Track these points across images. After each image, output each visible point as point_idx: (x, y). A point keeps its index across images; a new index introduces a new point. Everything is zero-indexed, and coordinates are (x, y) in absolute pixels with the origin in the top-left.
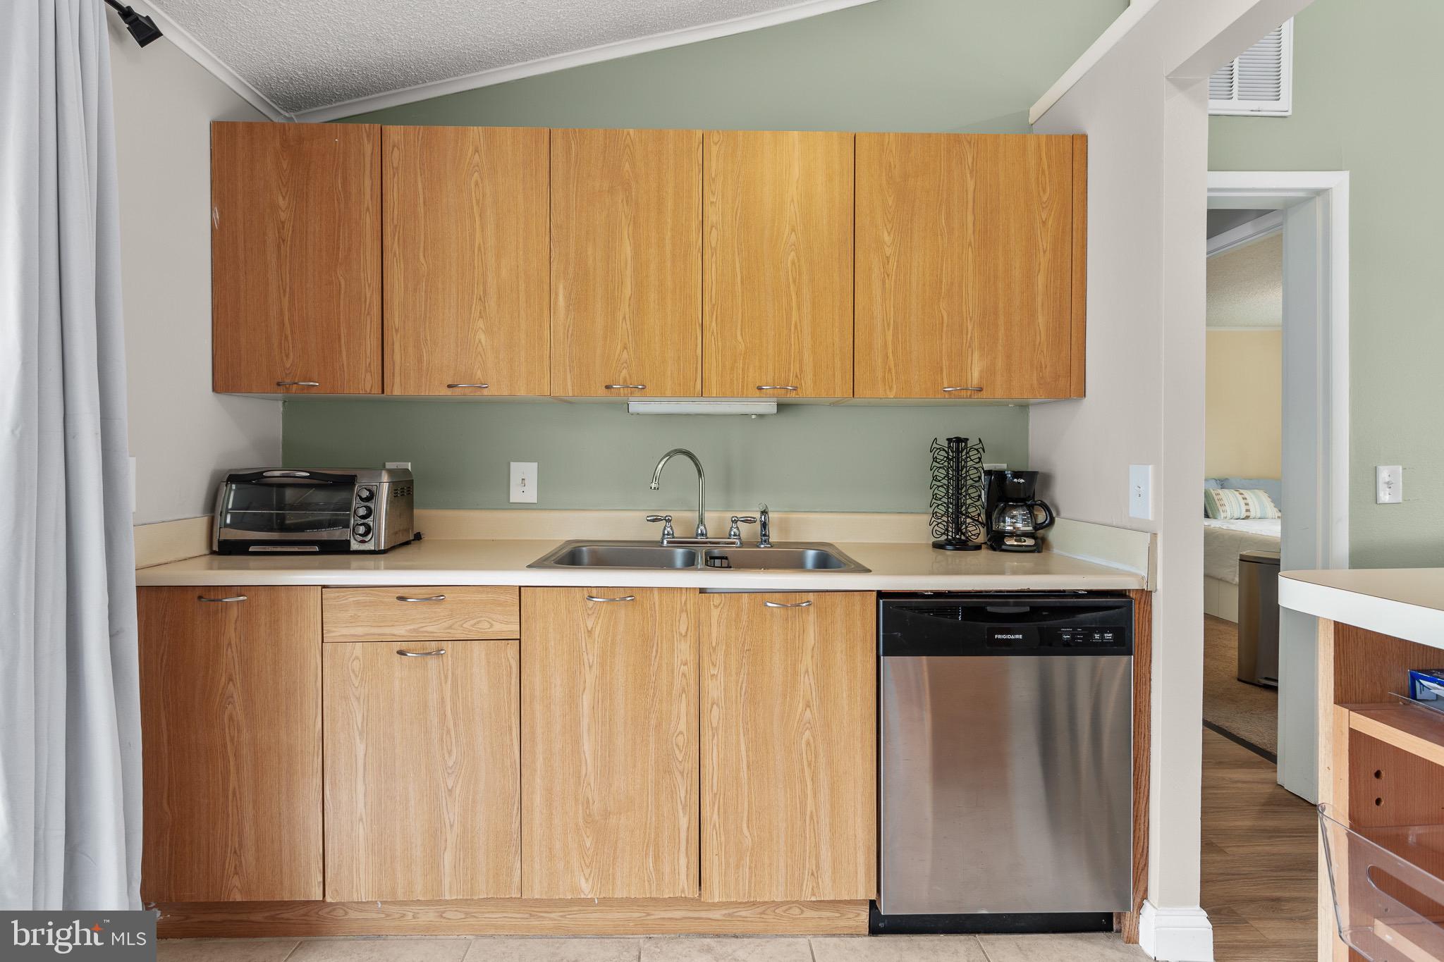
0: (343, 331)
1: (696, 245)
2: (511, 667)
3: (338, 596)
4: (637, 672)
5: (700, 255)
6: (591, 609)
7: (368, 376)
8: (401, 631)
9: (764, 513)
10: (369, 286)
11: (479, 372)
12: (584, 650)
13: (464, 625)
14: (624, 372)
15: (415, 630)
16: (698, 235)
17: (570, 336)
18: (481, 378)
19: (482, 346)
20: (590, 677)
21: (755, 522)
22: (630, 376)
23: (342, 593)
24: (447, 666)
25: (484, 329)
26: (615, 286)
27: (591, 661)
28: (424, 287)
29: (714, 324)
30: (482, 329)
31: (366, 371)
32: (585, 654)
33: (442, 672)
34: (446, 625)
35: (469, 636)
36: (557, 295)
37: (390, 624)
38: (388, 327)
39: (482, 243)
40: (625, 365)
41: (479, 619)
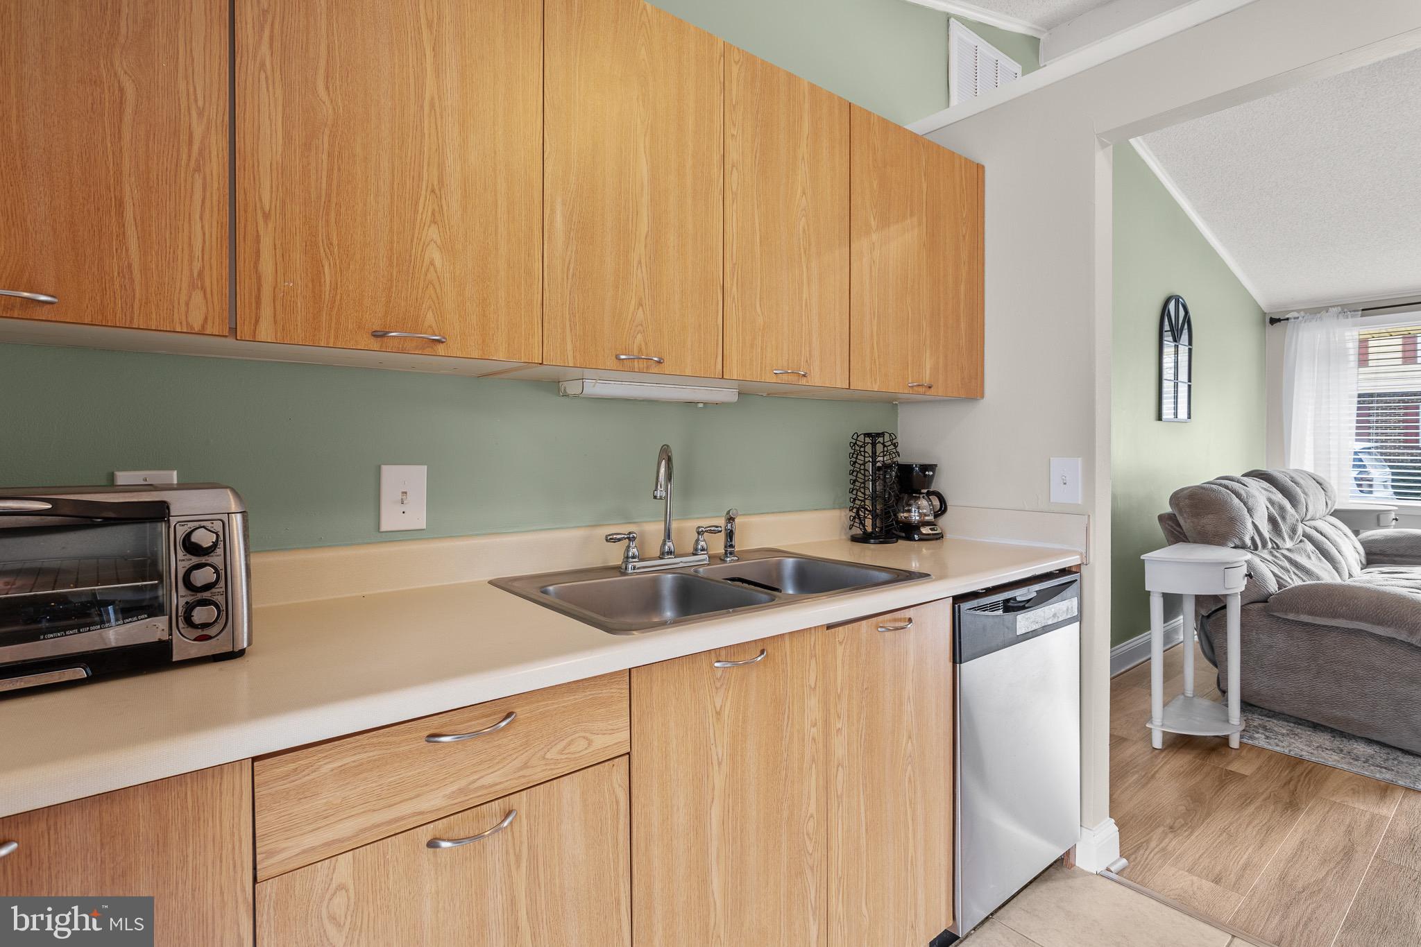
0: (131, 193)
1: (717, 186)
2: (617, 802)
3: (295, 770)
4: (769, 753)
5: (721, 197)
6: (719, 680)
7: (198, 297)
8: (435, 801)
9: (731, 519)
10: (200, 114)
11: (430, 315)
12: (712, 741)
13: (548, 756)
14: (639, 337)
15: (461, 791)
16: (720, 174)
17: (570, 277)
18: (434, 325)
19: (436, 272)
20: (719, 779)
21: (721, 531)
22: (646, 344)
23: (304, 759)
24: (521, 836)
25: (439, 242)
26: (628, 216)
27: (720, 756)
28: (326, 146)
29: (735, 289)
30: (435, 242)
31: (193, 286)
32: (713, 747)
33: (511, 851)
34: (517, 763)
35: (554, 772)
36: (553, 211)
37: (412, 794)
38: (246, 205)
39: (436, 97)
40: (640, 328)
41: (570, 739)
